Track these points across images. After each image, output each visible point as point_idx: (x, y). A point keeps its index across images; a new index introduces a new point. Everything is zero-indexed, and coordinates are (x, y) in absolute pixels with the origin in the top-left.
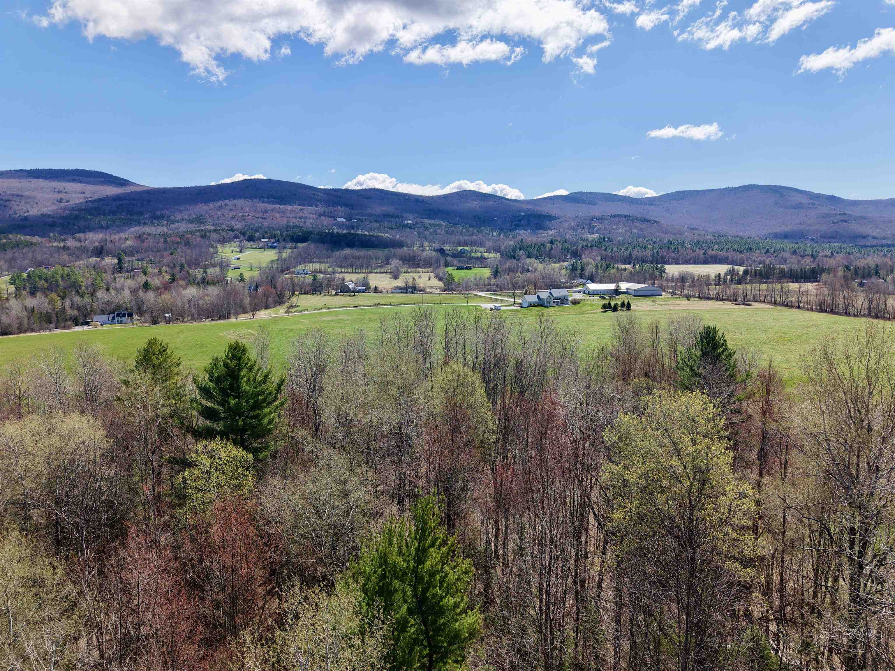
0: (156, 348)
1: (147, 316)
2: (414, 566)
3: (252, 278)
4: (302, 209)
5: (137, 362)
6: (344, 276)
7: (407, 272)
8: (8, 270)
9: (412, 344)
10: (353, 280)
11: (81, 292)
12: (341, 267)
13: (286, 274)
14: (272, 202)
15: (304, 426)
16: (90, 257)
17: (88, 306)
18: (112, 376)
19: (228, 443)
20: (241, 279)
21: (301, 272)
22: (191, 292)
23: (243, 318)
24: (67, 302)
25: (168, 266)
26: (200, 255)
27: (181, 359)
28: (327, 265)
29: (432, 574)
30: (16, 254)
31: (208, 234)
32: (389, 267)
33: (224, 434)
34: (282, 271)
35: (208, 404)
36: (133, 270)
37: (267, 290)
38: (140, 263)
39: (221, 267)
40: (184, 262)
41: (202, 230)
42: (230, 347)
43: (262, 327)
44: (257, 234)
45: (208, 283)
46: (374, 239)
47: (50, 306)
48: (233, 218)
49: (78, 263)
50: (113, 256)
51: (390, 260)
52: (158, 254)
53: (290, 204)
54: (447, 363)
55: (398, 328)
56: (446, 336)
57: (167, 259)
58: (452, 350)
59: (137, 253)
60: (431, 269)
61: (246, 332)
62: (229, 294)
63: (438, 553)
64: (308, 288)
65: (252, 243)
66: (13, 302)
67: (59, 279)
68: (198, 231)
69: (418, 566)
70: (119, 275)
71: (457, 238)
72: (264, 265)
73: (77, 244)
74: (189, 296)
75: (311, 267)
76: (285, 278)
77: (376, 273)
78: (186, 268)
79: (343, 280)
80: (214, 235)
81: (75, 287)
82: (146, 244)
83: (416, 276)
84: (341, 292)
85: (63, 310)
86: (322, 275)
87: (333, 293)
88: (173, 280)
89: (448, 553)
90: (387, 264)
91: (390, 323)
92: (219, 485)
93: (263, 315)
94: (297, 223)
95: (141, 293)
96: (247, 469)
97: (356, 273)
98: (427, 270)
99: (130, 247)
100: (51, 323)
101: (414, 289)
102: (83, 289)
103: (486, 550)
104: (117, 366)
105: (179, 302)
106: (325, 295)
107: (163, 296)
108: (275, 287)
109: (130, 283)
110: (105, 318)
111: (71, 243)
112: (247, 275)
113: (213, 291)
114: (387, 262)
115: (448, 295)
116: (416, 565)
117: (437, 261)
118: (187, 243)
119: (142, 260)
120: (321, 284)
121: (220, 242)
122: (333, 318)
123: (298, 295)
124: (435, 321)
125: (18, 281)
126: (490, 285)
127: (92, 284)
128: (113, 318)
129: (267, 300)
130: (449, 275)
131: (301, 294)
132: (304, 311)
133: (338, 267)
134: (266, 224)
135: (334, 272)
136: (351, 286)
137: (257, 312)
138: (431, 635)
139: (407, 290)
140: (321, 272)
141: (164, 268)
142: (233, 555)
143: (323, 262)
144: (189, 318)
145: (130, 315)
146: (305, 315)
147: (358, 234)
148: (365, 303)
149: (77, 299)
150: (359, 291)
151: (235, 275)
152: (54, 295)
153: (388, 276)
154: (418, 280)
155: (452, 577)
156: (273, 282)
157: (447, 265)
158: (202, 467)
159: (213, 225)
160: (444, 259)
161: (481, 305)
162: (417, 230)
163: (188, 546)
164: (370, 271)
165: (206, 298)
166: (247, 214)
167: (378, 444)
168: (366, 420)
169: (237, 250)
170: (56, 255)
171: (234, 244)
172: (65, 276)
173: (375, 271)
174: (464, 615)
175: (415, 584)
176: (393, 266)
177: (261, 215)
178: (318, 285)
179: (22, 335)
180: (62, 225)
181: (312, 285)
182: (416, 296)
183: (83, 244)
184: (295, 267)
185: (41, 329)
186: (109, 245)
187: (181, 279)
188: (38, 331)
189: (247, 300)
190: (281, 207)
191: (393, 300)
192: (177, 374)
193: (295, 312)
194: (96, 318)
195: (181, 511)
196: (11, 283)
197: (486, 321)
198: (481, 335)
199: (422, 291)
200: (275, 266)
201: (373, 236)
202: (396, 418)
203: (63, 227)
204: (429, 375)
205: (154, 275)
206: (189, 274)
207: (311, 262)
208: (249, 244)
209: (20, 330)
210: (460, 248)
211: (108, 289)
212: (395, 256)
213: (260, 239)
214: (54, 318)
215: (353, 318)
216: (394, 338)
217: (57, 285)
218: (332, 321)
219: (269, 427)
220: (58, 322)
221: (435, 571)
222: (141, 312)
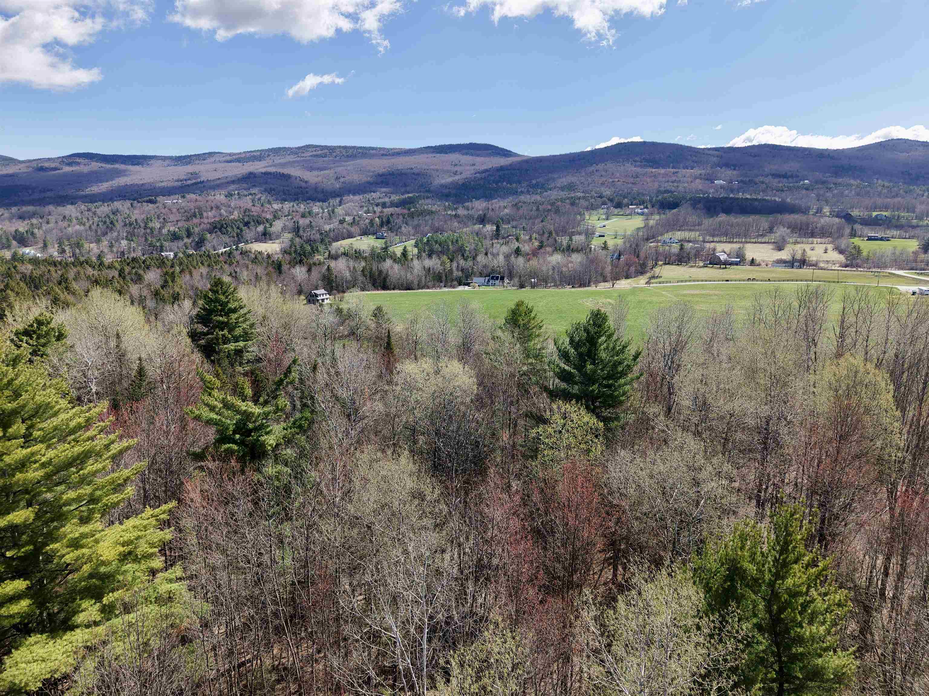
0: (523, 309)
1: (516, 280)
2: (770, 579)
3: (616, 246)
4: (676, 172)
5: (506, 320)
6: (715, 246)
7: (796, 243)
8: (414, 235)
9: (794, 327)
10: (726, 250)
11: (465, 255)
12: (713, 236)
13: (651, 243)
14: (645, 165)
15: (657, 403)
16: (475, 224)
17: (470, 269)
18: (484, 332)
19: (582, 409)
20: (605, 247)
21: (668, 240)
22: (556, 258)
23: (603, 286)
24: (455, 265)
25: (538, 233)
26: (567, 223)
27: (544, 323)
28: (698, 233)
29: (795, 594)
30: (420, 221)
31: (577, 201)
32: (773, 236)
33: (578, 398)
34: (647, 239)
35: (567, 368)
36: (508, 237)
37: (630, 259)
38: (514, 230)
39: (587, 235)
40: (552, 229)
41: (572, 198)
42: (592, 313)
43: (622, 297)
44: (626, 201)
45: (573, 251)
46: (756, 203)
47: (442, 268)
48: (603, 184)
49: (465, 230)
50: (493, 223)
51: (775, 228)
52: (531, 221)
53: (663, 167)
54: (839, 355)
55: (777, 309)
56: (843, 322)
57: (538, 226)
58: (848, 341)
59: (513, 220)
60: (830, 239)
61: (604, 300)
62: (592, 261)
63: (804, 573)
64: (673, 258)
65: (619, 210)
66: (416, 262)
67: (450, 243)
68: (568, 198)
69: (776, 580)
70: (496, 241)
71: (872, 201)
72: (629, 233)
73: (466, 212)
74: (554, 263)
75: (679, 235)
76: (650, 247)
77: (755, 243)
78: (554, 235)
79: (714, 250)
80: (583, 202)
81: (461, 250)
82: (521, 212)
83: (807, 247)
84: (710, 264)
85: (451, 271)
86: (691, 244)
87: (701, 264)
88: (541, 247)
89: (817, 577)
90: (770, 233)
91: (766, 301)
92: (569, 447)
93: (623, 284)
94: (668, 188)
95: (513, 258)
96: (596, 437)
97: (729, 242)
98: (823, 240)
99: (507, 215)
100: (441, 282)
101: (803, 263)
102: (467, 252)
103: (868, 587)
104: (489, 323)
105: (544, 268)
106: (692, 267)
107: (531, 262)
108: (638, 257)
109: (505, 249)
110: (481, 280)
111: (461, 212)
112: (611, 243)
113: (576, 258)
114: (771, 230)
115: (849, 272)
116: (773, 579)
117: (840, 229)
118: (557, 211)
119: (515, 227)
120: (688, 254)
121: (587, 209)
122: (697, 292)
123: (661, 266)
124: (829, 303)
125: (420, 245)
126: (915, 261)
127: (475, 249)
128: (489, 281)
129: (629, 270)
130: (855, 247)
131: (665, 264)
132: (667, 282)
133: (710, 236)
134: (635, 189)
135: (704, 241)
136: (723, 257)
137: (618, 282)
138: (784, 661)
139: (793, 264)
140: (689, 241)
141: (534, 235)
142: (577, 515)
143: (693, 230)
144: (552, 284)
145: (502, 278)
146: (667, 287)
147: (738, 199)
148: (738, 277)
149: (462, 262)
150: (731, 264)
151: (599, 242)
152: (445, 258)
153: (771, 246)
154: (809, 253)
155: (820, 605)
156: (637, 251)
157: (853, 234)
158: (554, 426)
159: (583, 192)
160: (850, 226)
161: (899, 287)
162: (815, 191)
163: (536, 497)
164: (748, 240)
165: (570, 265)
166: (616, 180)
167: (739, 436)
168: (727, 407)
169: (604, 217)
170: (449, 223)
171: (601, 211)
172: (454, 241)
173: (754, 240)
174: (831, 653)
175: (770, 598)
176: (778, 235)
177: (632, 180)
178: (685, 255)
179: (420, 290)
180: (456, 195)
181: (678, 255)
182: (806, 271)
183: (470, 212)
184: (662, 235)
185: (434, 287)
186: (491, 213)
187: (548, 245)
188: (432, 288)
189: (609, 268)
190: (654, 170)
191: (774, 275)
192: (538, 336)
193: (656, 283)
194: (475, 279)
195: (534, 464)
196: (415, 246)
197: (905, 307)
198: (894, 326)
199: (813, 265)
200: (641, 234)
201: (756, 200)
202: (765, 411)
203: (456, 197)
204: (812, 367)
205: (525, 242)
206: (556, 241)
207: (679, 230)
208: (616, 211)
209: (420, 287)
210: (874, 214)
211: (486, 254)
212: (782, 223)
213: (627, 205)
214: (444, 278)
215: (722, 293)
216: (771, 318)
217: (448, 249)
218: (697, 295)
219: (621, 398)
220: (446, 281)
221: (798, 593)
222: (511, 276)
